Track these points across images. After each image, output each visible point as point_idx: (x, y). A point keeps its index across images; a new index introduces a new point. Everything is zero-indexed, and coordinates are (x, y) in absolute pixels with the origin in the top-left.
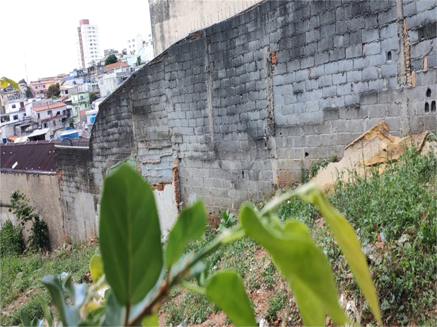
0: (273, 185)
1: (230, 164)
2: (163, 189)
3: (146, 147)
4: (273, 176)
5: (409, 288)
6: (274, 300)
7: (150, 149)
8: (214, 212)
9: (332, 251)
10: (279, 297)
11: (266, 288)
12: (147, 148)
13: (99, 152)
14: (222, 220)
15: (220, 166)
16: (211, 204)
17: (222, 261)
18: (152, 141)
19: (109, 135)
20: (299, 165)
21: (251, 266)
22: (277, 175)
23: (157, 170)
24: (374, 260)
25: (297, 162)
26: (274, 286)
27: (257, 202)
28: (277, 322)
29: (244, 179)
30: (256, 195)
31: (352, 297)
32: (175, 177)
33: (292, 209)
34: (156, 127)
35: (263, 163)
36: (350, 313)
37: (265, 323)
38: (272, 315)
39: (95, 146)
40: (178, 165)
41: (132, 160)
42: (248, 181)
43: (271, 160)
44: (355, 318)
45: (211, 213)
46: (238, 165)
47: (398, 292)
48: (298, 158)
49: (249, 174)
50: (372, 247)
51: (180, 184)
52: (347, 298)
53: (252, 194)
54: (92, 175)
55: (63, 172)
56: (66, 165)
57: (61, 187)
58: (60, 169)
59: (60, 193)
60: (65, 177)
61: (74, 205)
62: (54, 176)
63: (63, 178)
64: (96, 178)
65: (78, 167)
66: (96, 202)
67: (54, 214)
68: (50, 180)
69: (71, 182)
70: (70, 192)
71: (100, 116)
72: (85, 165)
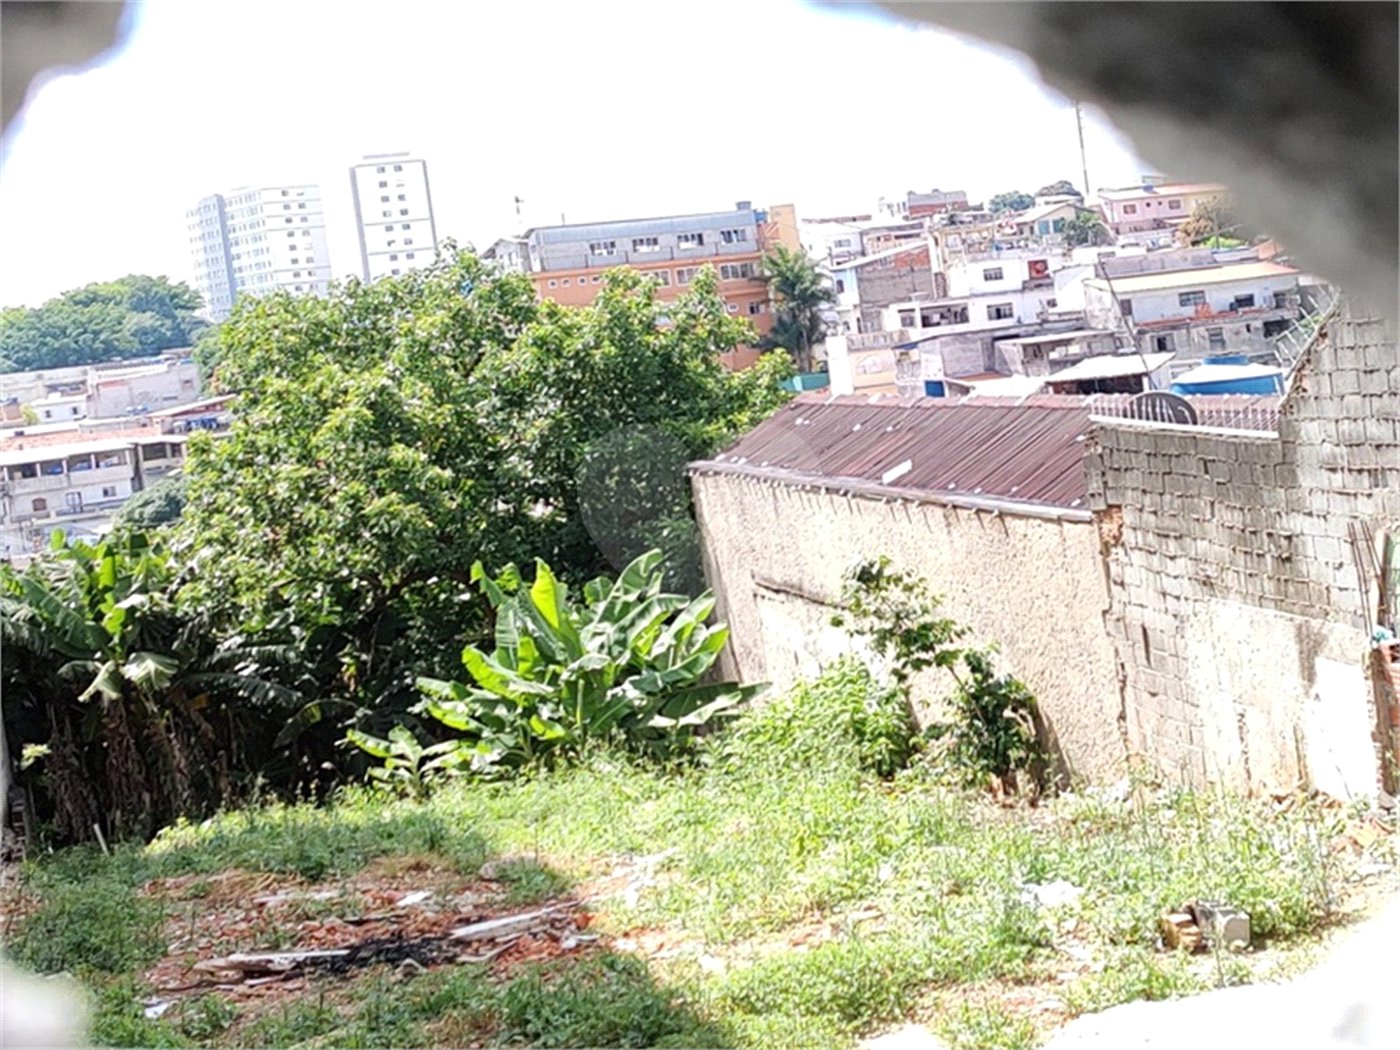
13: (1334, 455)
39: (1310, 430)
54: (1289, 538)
55: (1128, 517)
56: (1144, 492)
57: (1114, 569)
58: (1111, 502)
59: (1109, 590)
60: (1139, 534)
61: (1181, 643)
62: (1081, 526)
63: (1128, 536)
64: (1310, 552)
65: (1212, 504)
66: (1310, 648)
67: (1072, 662)
68: (1057, 539)
69: (1172, 558)
70: (1164, 594)
71: (1348, 317)
72: (1252, 499)
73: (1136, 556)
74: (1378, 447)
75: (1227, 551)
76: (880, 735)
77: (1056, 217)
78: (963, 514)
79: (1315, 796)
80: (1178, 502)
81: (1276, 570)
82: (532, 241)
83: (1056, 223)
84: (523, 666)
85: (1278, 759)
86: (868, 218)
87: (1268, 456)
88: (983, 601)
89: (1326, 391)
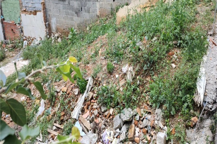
0: (97, 15)
1: (74, 3)
2: (36, 14)
4: (97, 11)
5: (156, 60)
6: (96, 68)
8: (66, 29)
9: (124, 45)
10: (98, 67)
11: (92, 63)
14: (71, 33)
15: (69, 3)
16: (64, 24)
17: (70, 52)
20: (110, 6)
21: (85, 54)
22: (99, 11)
23: (32, 3)
24: (142, 48)
25: (109, 4)
26: (96, 62)
27: (88, 24)
28: (97, 78)
29: (82, 12)
30: (88, 20)
31: (131, 65)
32: (43, 8)
33: (106, 28)
35: (92, 4)
36: (130, 72)
37: (91, 79)
38: (95, 75)
40: (44, 1)
42: (84, 13)
43: (96, 2)
44: (132, 74)
45: (64, 29)
46: (79, 4)
47: (151, 62)
48: (110, 2)
49: (85, 9)
50: (141, 43)
51: (46, 12)
52: (129, 66)
53: (86, 20)
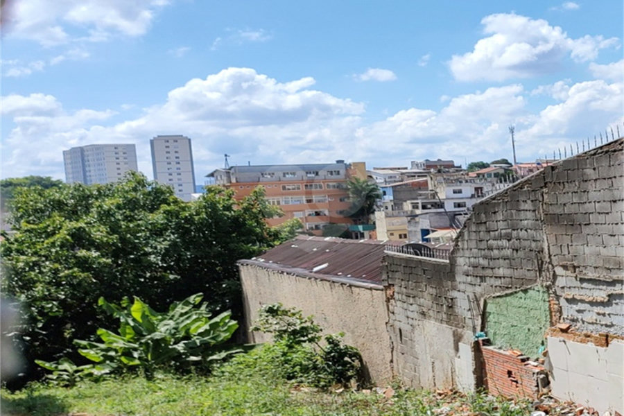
2: (606, 345)
3: (574, 275)
7: (582, 280)
12: (576, 277)
13: (468, 270)
18: (589, 268)
19: (490, 249)
23: (598, 314)
34: (601, 248)
39: (460, 261)
41: (539, 291)
54: (452, 299)
55: (396, 289)
56: (402, 280)
57: (391, 307)
58: (390, 283)
59: (388, 315)
60: (400, 295)
61: (413, 336)
62: (379, 292)
63: (396, 296)
64: (459, 305)
65: (426, 285)
66: (458, 339)
67: (374, 341)
68: (370, 295)
69: (411, 304)
70: (408, 317)
71: (474, 220)
72: (440, 285)
73: (398, 303)
74: (483, 268)
75: (430, 303)
76: (297, 365)
77: (495, 172)
78: (336, 284)
79: (455, 393)
80: (414, 284)
81: (447, 311)
82: (232, 171)
83: (495, 174)
84: (128, 337)
85: (445, 379)
86: (406, 168)
87: (445, 269)
88: (343, 317)
89: (466, 247)
